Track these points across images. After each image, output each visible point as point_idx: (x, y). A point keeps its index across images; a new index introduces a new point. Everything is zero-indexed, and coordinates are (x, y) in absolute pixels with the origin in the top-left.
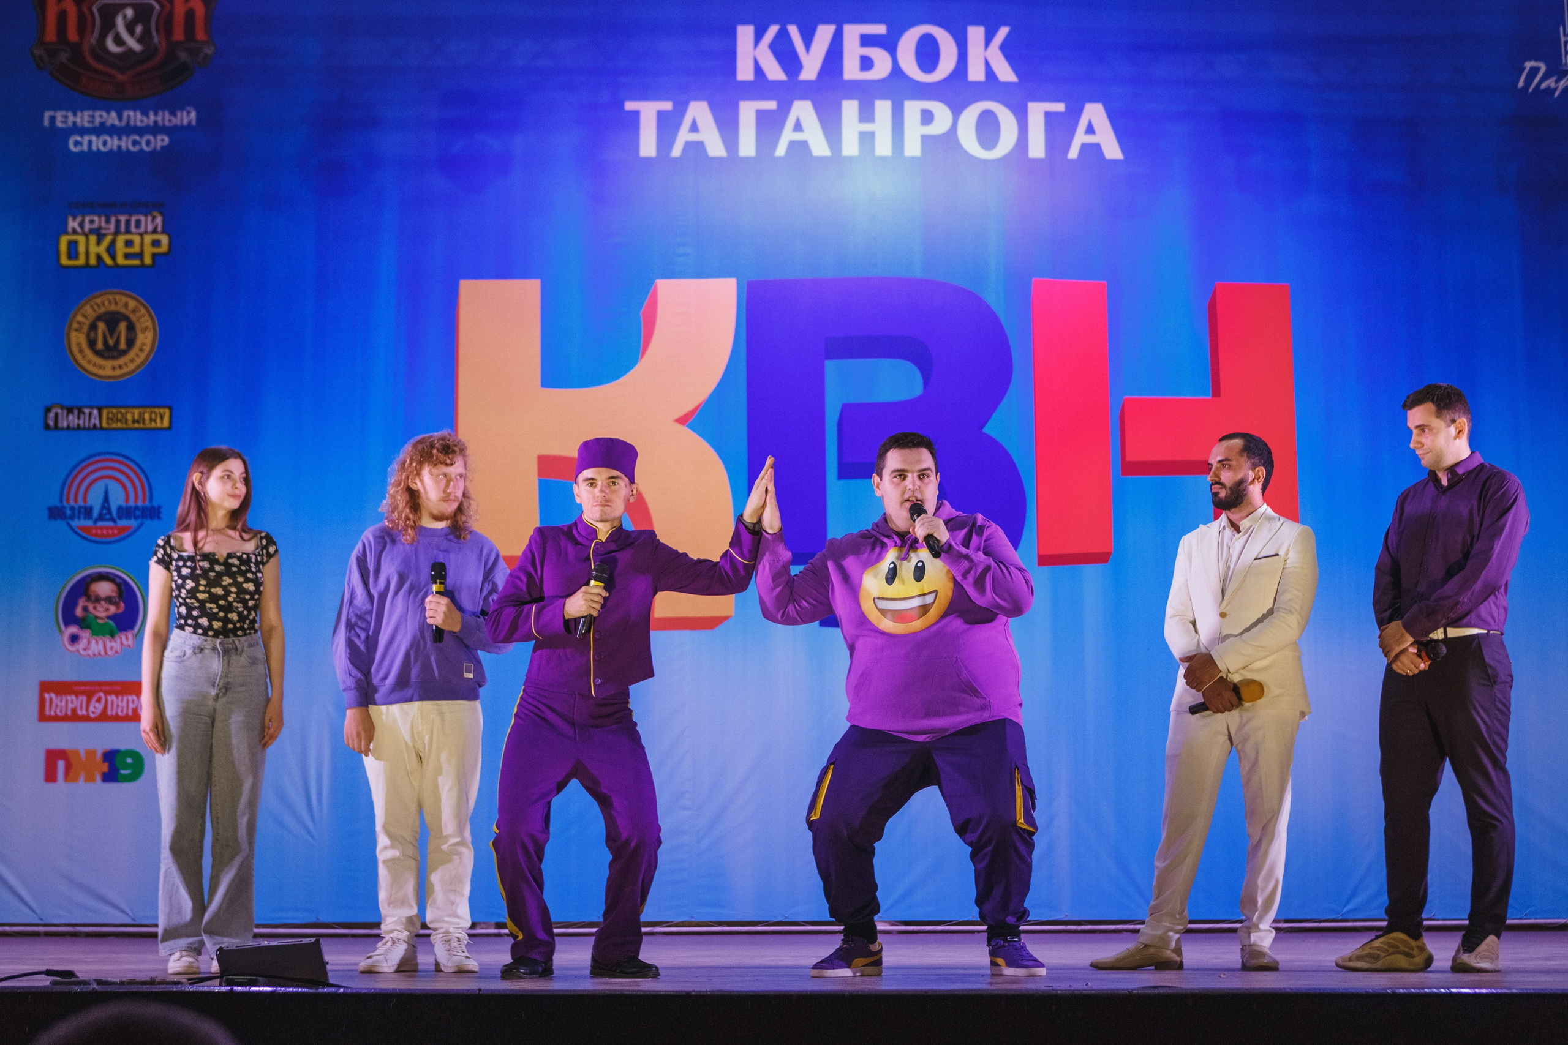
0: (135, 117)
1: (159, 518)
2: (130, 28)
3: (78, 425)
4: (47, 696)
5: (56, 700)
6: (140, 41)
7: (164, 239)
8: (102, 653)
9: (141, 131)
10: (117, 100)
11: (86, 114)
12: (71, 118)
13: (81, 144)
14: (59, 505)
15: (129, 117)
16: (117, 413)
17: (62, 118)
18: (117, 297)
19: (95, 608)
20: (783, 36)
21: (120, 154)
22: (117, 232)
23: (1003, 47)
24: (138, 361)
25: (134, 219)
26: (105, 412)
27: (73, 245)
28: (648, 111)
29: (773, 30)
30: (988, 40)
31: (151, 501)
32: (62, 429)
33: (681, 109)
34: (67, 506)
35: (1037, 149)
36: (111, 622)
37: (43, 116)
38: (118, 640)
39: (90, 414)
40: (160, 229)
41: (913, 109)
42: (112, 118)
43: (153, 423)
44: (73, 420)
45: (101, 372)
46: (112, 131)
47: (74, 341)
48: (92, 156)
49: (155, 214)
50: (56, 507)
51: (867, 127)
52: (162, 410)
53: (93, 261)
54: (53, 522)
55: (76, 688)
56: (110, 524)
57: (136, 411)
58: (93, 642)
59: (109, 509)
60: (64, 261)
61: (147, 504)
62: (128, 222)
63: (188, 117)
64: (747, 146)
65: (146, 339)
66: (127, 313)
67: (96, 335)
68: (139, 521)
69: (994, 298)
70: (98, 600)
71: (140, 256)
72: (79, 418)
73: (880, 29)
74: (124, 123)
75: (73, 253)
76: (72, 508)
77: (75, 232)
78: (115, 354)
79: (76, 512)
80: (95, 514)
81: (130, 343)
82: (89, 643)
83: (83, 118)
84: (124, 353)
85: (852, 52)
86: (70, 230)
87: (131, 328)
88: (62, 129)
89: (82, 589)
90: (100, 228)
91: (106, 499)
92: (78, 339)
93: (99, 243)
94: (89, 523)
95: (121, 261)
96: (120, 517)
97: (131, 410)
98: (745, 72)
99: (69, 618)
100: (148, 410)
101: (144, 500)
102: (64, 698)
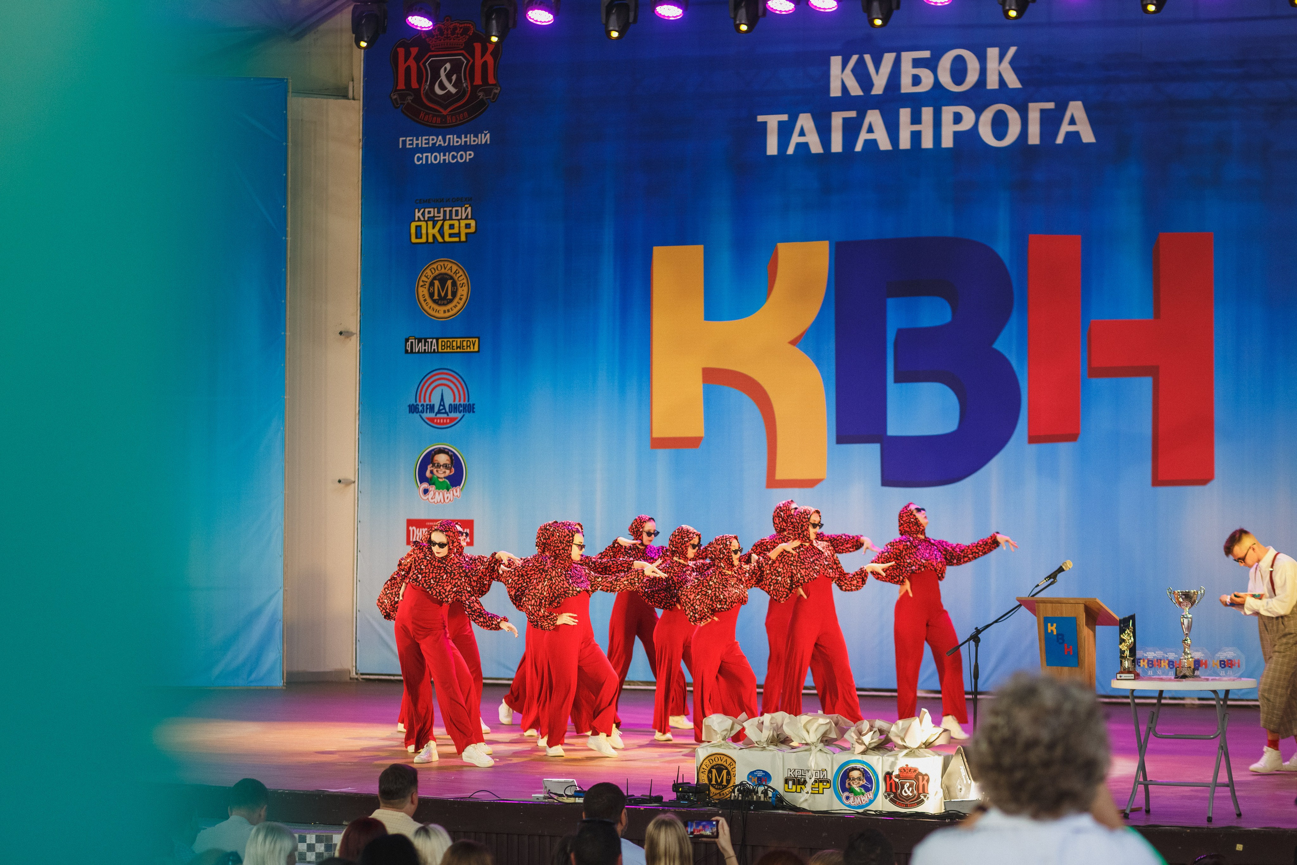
0: (454, 140)
1: (474, 412)
2: (449, 79)
3: (425, 350)
4: (411, 528)
5: (416, 531)
6: (454, 86)
7: (473, 223)
8: (442, 501)
9: (457, 149)
10: (442, 128)
11: (424, 138)
12: (415, 142)
13: (422, 159)
14: (415, 404)
15: (449, 138)
16: (447, 341)
17: (410, 142)
18: (446, 263)
19: (437, 471)
20: (861, 62)
21: (445, 165)
22: (444, 220)
23: (1012, 63)
24: (459, 306)
25: (454, 209)
26: (440, 341)
27: (418, 228)
28: (772, 121)
29: (855, 58)
30: (1001, 57)
31: (468, 401)
32: (415, 353)
33: (793, 119)
34: (420, 404)
35: (1034, 138)
36: (446, 480)
37: (399, 140)
38: (451, 492)
39: (432, 342)
40: (470, 217)
41: (948, 113)
42: (440, 141)
43: (469, 348)
44: (421, 347)
45: (437, 315)
46: (440, 149)
47: (421, 294)
48: (428, 167)
49: (466, 206)
50: (413, 405)
51: (916, 128)
52: (474, 340)
53: (431, 240)
54: (411, 414)
55: (428, 524)
56: (445, 416)
57: (459, 340)
58: (437, 493)
59: (444, 406)
60: (414, 240)
61: (466, 402)
62: (451, 211)
63: (485, 138)
64: (837, 146)
65: (463, 292)
66: (452, 274)
67: (434, 289)
68: (462, 414)
69: (1002, 249)
70: (439, 466)
71: (458, 235)
72: (425, 346)
73: (926, 54)
74: (446, 144)
75: (419, 235)
76: (422, 405)
77: (419, 220)
78: (445, 302)
79: (425, 408)
80: (436, 410)
81: (454, 294)
82: (434, 494)
83: (422, 142)
84: (451, 301)
85: (907, 71)
86: (416, 219)
87: (454, 284)
88: (411, 148)
89: (429, 459)
90: (434, 217)
91: (442, 399)
92: (423, 292)
93: (434, 228)
94: (432, 415)
95: (447, 239)
96: (451, 412)
97: (456, 340)
98: (835, 91)
99: (423, 478)
100: (466, 339)
101: (464, 401)
102: (421, 530)
